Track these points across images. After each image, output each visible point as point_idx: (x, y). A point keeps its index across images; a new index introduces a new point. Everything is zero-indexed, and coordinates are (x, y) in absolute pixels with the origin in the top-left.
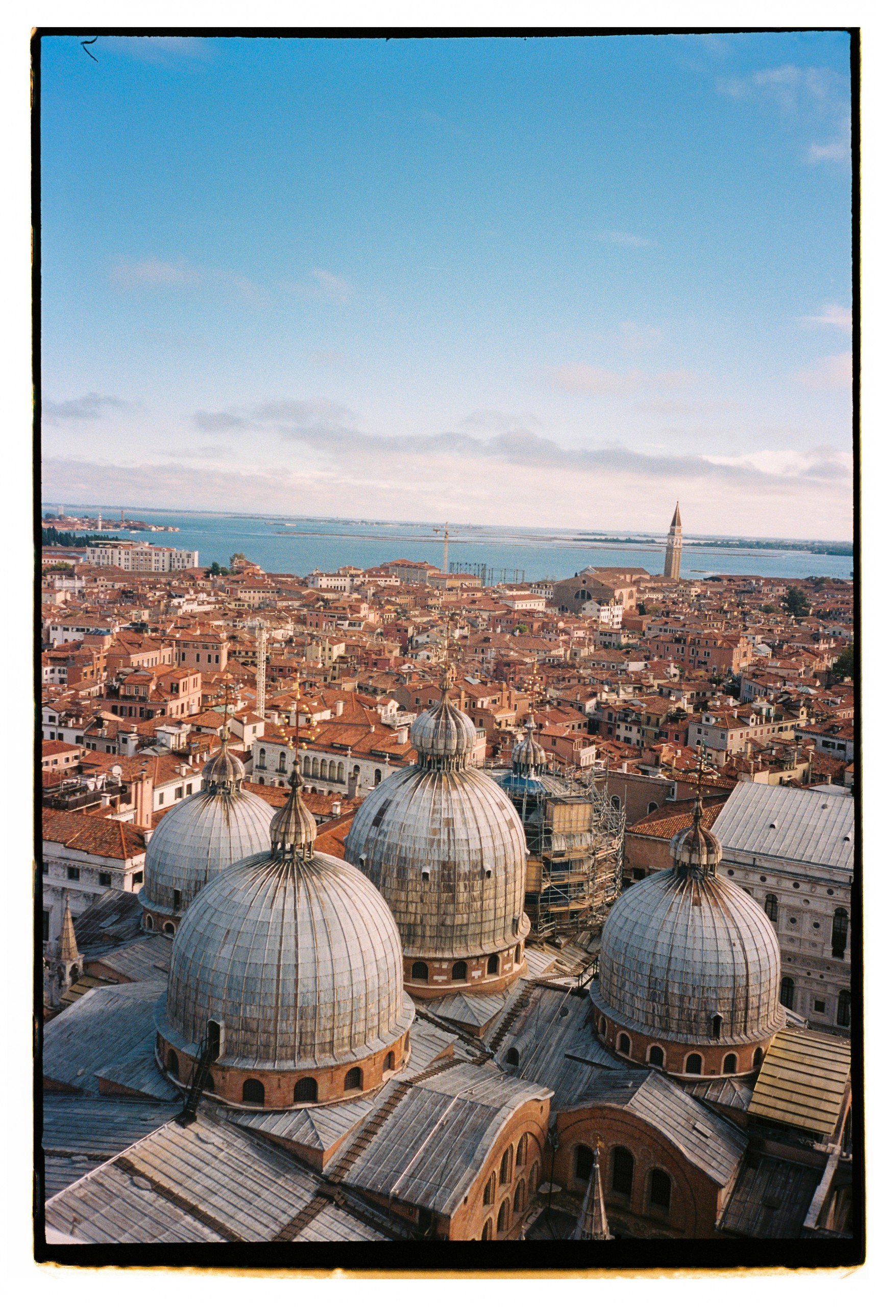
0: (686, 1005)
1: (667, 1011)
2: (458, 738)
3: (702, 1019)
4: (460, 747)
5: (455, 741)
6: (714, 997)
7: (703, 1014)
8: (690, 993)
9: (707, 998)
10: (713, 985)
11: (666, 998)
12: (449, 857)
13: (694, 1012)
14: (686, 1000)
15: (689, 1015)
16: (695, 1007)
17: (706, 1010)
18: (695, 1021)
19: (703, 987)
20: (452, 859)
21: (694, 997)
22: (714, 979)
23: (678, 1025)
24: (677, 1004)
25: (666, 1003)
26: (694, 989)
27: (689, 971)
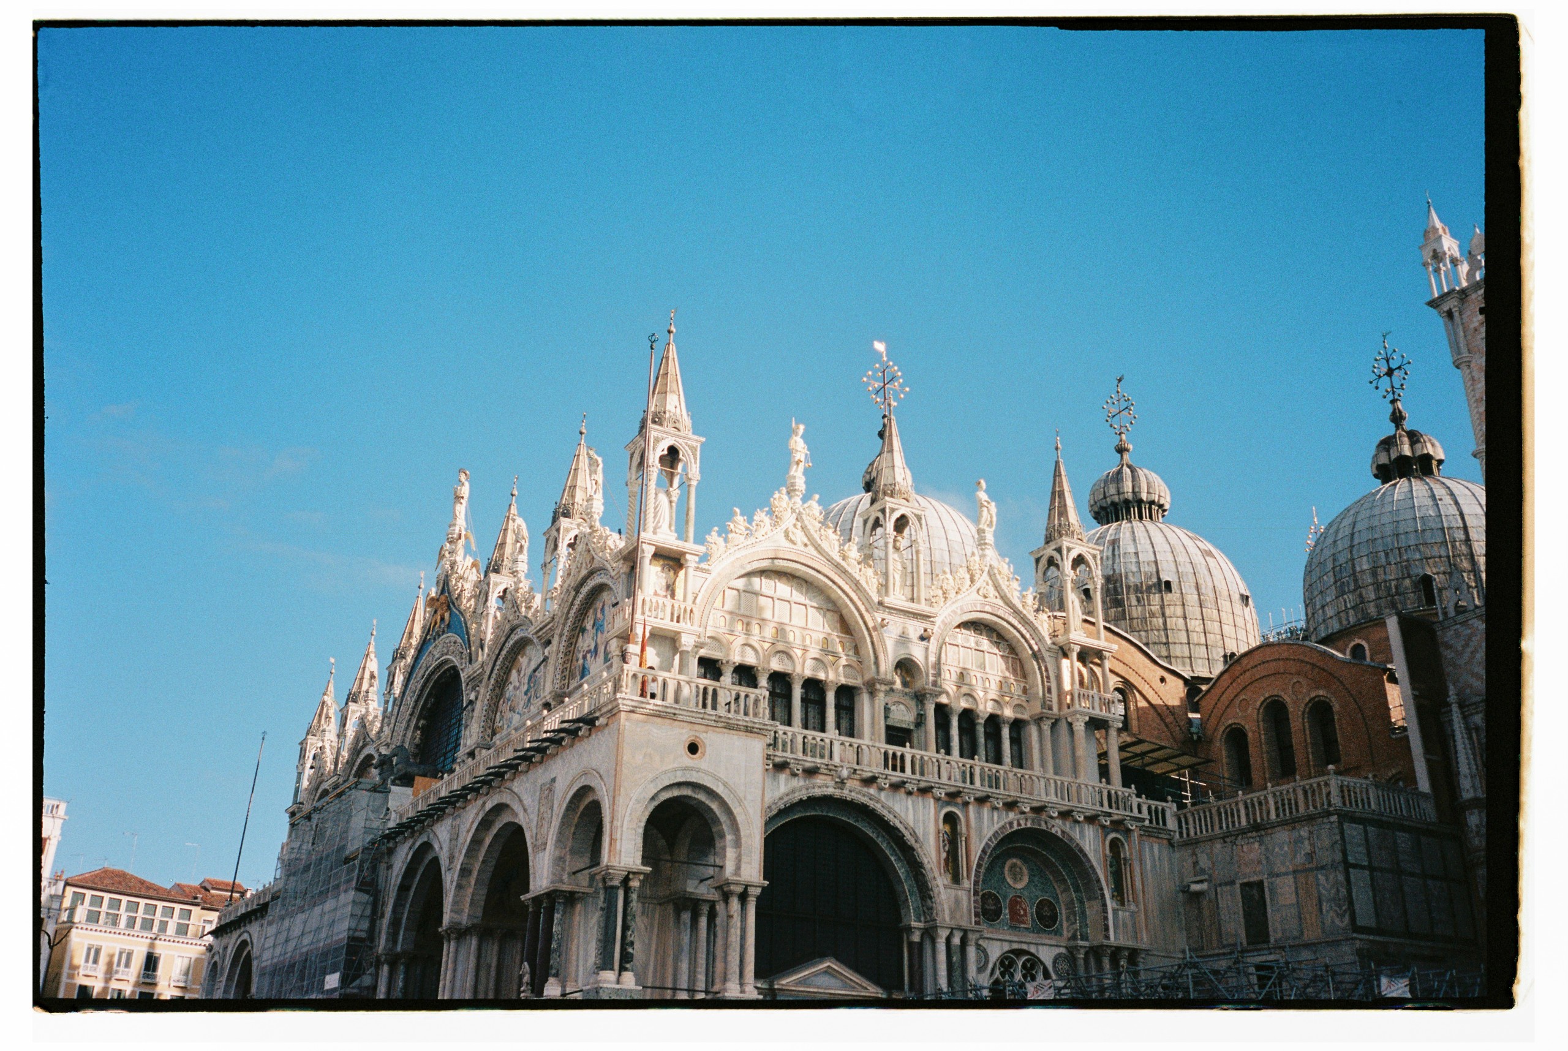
0: (1381, 577)
1: (1361, 596)
2: (1133, 481)
3: (1407, 588)
4: (1137, 490)
5: (1130, 484)
6: (1418, 556)
7: (1407, 582)
8: (1383, 561)
9: (1408, 561)
10: (1412, 542)
11: (1356, 581)
12: (1114, 570)
13: (1393, 583)
14: (1380, 571)
15: (1389, 588)
16: (1392, 577)
17: (1409, 576)
18: (1397, 593)
19: (1399, 549)
20: (1117, 571)
21: (1389, 564)
22: (1412, 536)
23: (1377, 606)
24: (1370, 580)
25: (1357, 587)
26: (1387, 555)
27: (1376, 536)
